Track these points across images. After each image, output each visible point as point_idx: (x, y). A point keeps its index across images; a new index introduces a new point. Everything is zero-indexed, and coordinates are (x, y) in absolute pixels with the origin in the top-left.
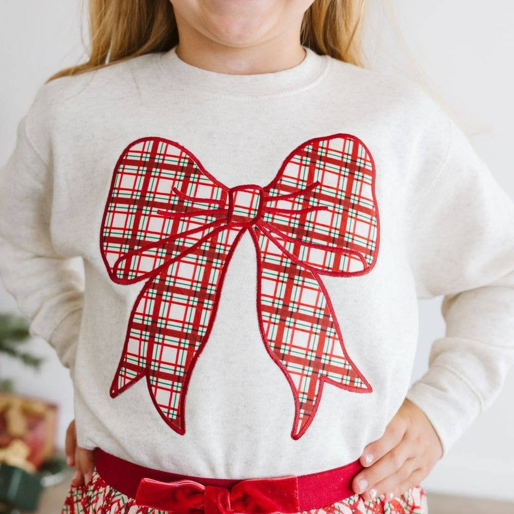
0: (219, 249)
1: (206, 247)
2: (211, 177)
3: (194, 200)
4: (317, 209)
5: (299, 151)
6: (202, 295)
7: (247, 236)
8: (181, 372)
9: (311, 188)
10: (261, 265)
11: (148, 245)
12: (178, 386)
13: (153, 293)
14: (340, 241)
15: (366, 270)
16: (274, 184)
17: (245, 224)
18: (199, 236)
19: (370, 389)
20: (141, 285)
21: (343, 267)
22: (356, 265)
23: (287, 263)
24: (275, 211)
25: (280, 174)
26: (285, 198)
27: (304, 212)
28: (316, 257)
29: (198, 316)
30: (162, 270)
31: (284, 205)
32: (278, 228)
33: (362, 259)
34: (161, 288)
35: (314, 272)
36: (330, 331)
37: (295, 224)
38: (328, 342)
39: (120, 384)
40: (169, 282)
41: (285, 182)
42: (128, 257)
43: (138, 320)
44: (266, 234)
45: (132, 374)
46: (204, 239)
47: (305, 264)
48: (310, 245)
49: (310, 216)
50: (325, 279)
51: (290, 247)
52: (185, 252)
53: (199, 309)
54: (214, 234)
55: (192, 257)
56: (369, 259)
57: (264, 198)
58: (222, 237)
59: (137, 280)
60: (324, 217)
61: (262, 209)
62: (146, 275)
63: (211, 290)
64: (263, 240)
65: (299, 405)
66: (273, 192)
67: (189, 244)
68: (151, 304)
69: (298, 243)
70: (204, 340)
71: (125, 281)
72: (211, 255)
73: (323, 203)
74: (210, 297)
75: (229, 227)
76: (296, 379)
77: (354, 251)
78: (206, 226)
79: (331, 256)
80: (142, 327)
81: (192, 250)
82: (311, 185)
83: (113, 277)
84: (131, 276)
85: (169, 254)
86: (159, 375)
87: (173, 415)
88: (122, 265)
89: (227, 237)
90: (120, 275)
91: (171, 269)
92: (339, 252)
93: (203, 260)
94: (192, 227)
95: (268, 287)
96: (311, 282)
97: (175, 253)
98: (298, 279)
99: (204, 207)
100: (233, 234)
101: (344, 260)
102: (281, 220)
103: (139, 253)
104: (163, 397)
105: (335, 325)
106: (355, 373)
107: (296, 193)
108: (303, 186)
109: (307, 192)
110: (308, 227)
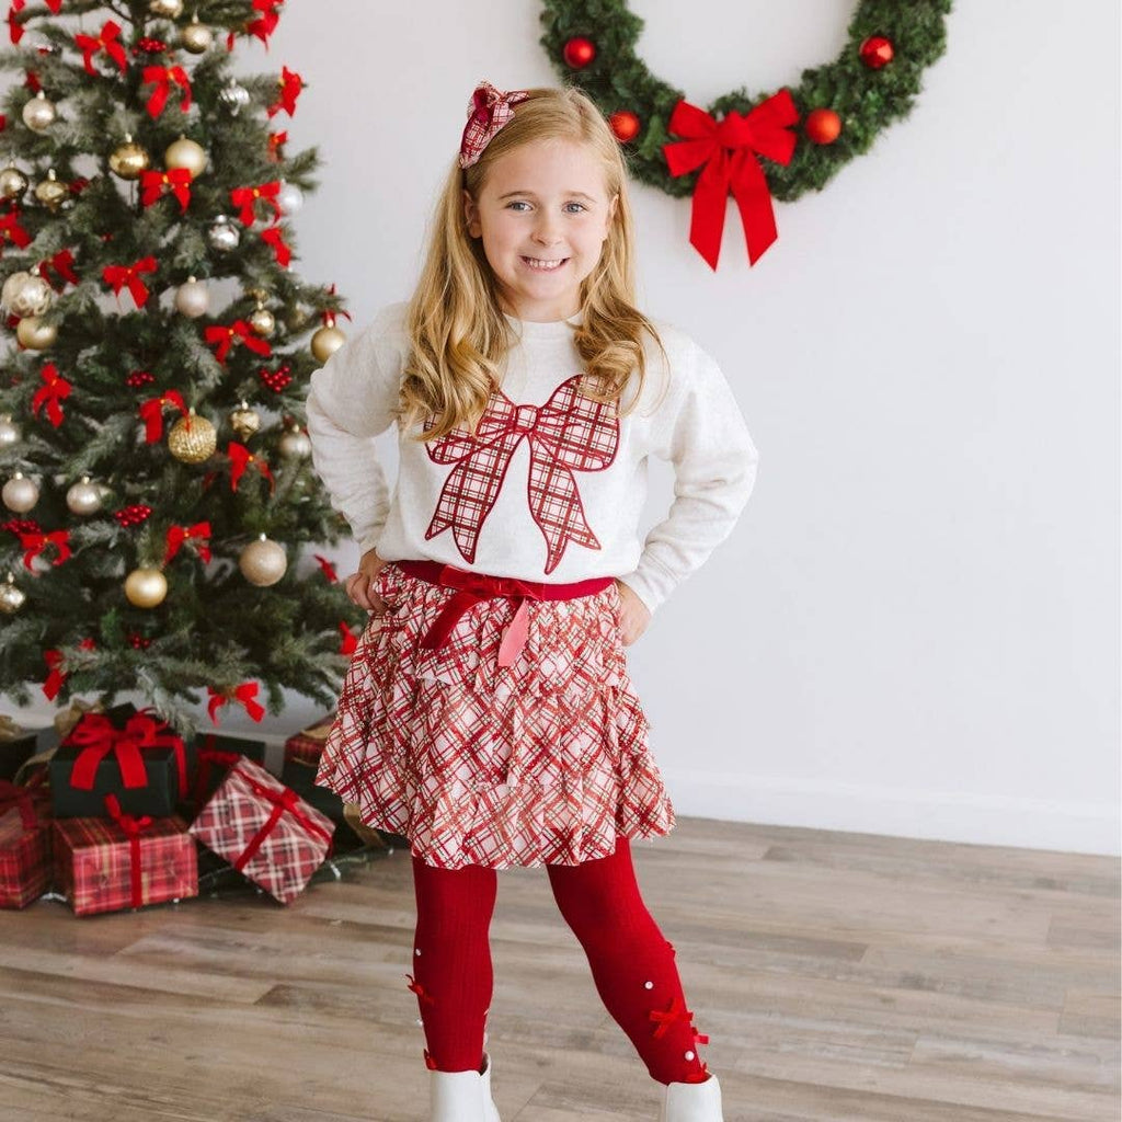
0: (506, 447)
1: (498, 444)
2: (504, 397)
3: (493, 412)
4: (574, 425)
5: (566, 384)
6: (493, 476)
7: (525, 439)
8: (475, 525)
9: (571, 410)
10: (532, 460)
11: (459, 440)
12: (473, 534)
13: (460, 472)
14: (587, 448)
15: (605, 466)
16: (547, 406)
17: (525, 432)
18: (494, 436)
19: (599, 548)
20: (453, 465)
21: (587, 465)
22: (597, 464)
23: (550, 460)
24: (545, 424)
25: (551, 400)
26: (553, 416)
27: (564, 427)
28: (569, 457)
29: (489, 489)
30: (467, 458)
31: (552, 421)
32: (546, 436)
33: (602, 460)
34: (466, 469)
35: (567, 467)
36: (576, 506)
37: (558, 435)
38: (573, 514)
39: (434, 531)
40: (471, 466)
41: (554, 405)
42: (444, 446)
43: (449, 489)
44: (538, 440)
45: (443, 525)
46: (497, 439)
47: (562, 462)
48: (567, 449)
49: (568, 430)
50: (575, 473)
51: (553, 450)
52: (484, 446)
53: (490, 485)
54: (504, 437)
55: (487, 450)
56: (608, 460)
57: (539, 415)
58: (508, 439)
59: (450, 462)
60: (578, 431)
61: (537, 422)
62: (457, 460)
63: (499, 473)
64: (535, 444)
65: (550, 552)
66: (545, 412)
67: (487, 441)
68: (459, 480)
69: (559, 447)
70: (491, 505)
71: (441, 462)
72: (501, 450)
73: (579, 421)
74: (497, 478)
75: (514, 432)
76: (549, 535)
77: (597, 454)
78: (498, 431)
79: (580, 457)
80: (452, 494)
81: (489, 446)
82: (572, 408)
83: (432, 458)
84: (446, 459)
85: (473, 447)
86: (460, 526)
87: (468, 553)
88: (440, 450)
89: (512, 439)
90: (438, 457)
91: (474, 458)
92: (585, 456)
93: (495, 453)
94: (490, 430)
95: (536, 475)
96: (565, 474)
97: (477, 447)
98: (556, 471)
99: (499, 417)
100: (517, 438)
101: (588, 460)
102: (549, 431)
103: (452, 444)
104: (462, 541)
105: (579, 502)
106: (590, 535)
107: (560, 413)
108: (566, 409)
109: (568, 414)
110: (566, 437)
